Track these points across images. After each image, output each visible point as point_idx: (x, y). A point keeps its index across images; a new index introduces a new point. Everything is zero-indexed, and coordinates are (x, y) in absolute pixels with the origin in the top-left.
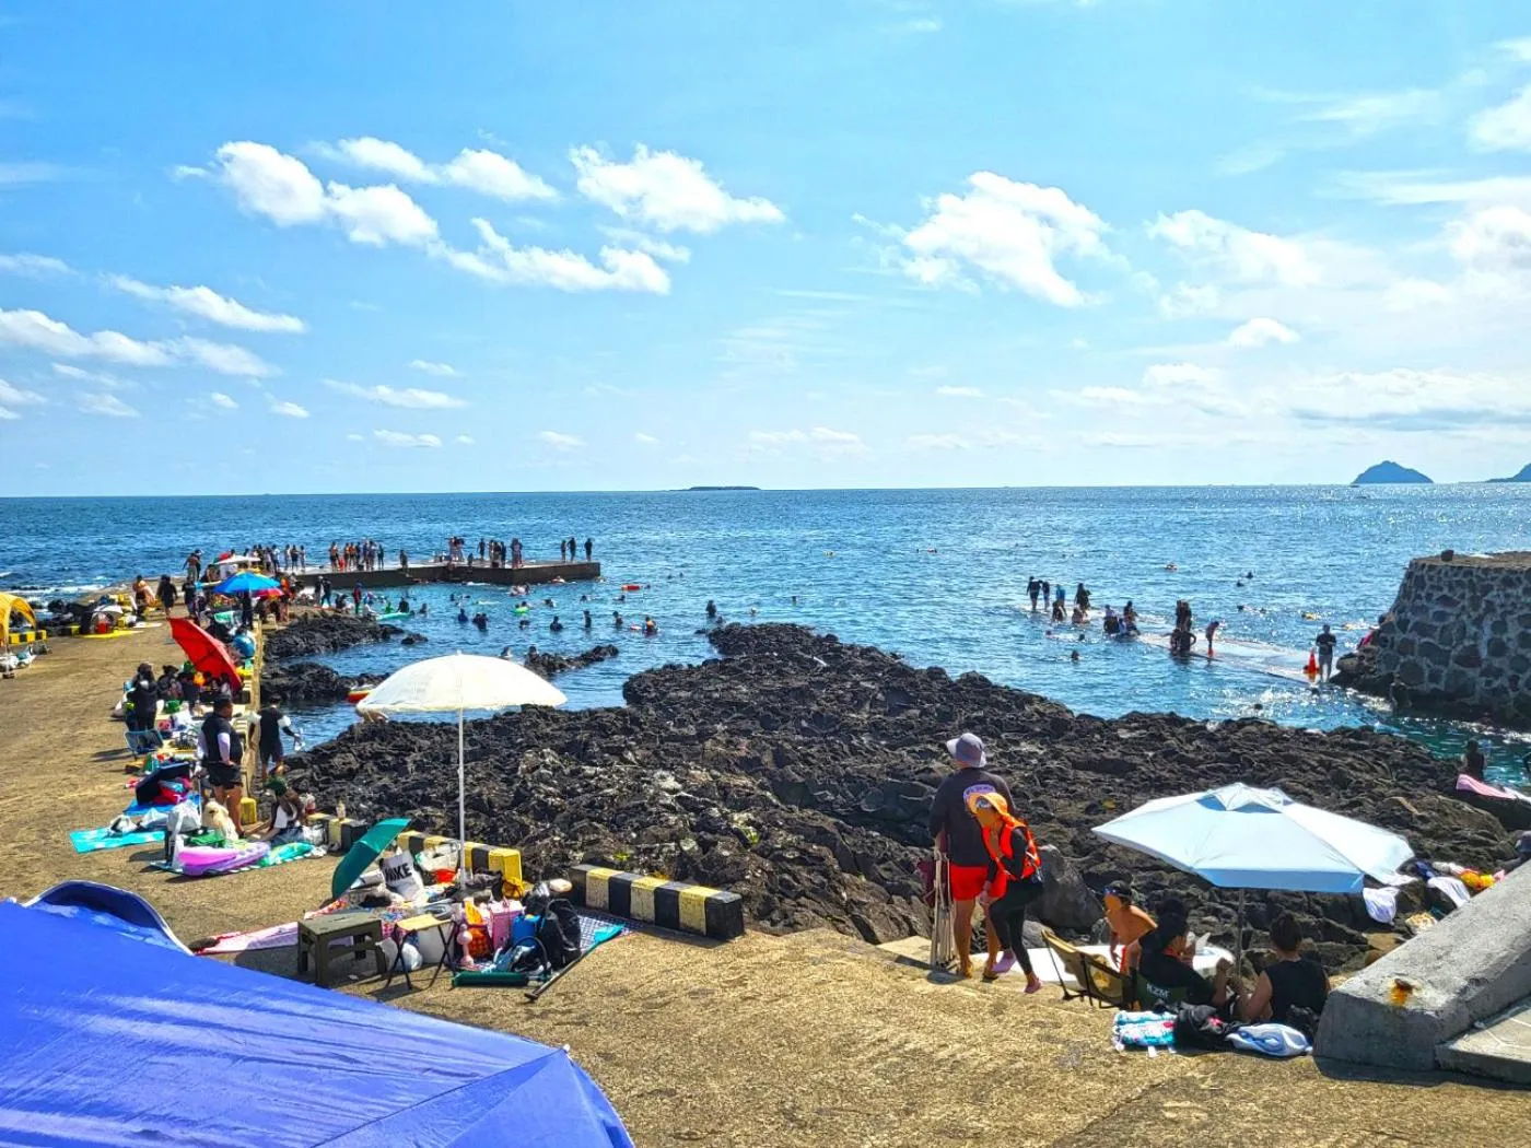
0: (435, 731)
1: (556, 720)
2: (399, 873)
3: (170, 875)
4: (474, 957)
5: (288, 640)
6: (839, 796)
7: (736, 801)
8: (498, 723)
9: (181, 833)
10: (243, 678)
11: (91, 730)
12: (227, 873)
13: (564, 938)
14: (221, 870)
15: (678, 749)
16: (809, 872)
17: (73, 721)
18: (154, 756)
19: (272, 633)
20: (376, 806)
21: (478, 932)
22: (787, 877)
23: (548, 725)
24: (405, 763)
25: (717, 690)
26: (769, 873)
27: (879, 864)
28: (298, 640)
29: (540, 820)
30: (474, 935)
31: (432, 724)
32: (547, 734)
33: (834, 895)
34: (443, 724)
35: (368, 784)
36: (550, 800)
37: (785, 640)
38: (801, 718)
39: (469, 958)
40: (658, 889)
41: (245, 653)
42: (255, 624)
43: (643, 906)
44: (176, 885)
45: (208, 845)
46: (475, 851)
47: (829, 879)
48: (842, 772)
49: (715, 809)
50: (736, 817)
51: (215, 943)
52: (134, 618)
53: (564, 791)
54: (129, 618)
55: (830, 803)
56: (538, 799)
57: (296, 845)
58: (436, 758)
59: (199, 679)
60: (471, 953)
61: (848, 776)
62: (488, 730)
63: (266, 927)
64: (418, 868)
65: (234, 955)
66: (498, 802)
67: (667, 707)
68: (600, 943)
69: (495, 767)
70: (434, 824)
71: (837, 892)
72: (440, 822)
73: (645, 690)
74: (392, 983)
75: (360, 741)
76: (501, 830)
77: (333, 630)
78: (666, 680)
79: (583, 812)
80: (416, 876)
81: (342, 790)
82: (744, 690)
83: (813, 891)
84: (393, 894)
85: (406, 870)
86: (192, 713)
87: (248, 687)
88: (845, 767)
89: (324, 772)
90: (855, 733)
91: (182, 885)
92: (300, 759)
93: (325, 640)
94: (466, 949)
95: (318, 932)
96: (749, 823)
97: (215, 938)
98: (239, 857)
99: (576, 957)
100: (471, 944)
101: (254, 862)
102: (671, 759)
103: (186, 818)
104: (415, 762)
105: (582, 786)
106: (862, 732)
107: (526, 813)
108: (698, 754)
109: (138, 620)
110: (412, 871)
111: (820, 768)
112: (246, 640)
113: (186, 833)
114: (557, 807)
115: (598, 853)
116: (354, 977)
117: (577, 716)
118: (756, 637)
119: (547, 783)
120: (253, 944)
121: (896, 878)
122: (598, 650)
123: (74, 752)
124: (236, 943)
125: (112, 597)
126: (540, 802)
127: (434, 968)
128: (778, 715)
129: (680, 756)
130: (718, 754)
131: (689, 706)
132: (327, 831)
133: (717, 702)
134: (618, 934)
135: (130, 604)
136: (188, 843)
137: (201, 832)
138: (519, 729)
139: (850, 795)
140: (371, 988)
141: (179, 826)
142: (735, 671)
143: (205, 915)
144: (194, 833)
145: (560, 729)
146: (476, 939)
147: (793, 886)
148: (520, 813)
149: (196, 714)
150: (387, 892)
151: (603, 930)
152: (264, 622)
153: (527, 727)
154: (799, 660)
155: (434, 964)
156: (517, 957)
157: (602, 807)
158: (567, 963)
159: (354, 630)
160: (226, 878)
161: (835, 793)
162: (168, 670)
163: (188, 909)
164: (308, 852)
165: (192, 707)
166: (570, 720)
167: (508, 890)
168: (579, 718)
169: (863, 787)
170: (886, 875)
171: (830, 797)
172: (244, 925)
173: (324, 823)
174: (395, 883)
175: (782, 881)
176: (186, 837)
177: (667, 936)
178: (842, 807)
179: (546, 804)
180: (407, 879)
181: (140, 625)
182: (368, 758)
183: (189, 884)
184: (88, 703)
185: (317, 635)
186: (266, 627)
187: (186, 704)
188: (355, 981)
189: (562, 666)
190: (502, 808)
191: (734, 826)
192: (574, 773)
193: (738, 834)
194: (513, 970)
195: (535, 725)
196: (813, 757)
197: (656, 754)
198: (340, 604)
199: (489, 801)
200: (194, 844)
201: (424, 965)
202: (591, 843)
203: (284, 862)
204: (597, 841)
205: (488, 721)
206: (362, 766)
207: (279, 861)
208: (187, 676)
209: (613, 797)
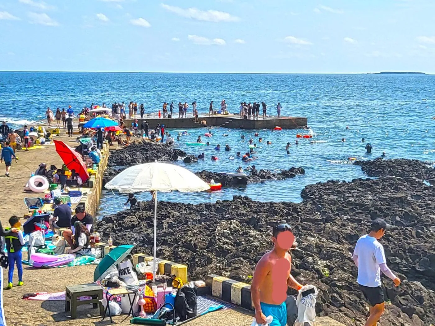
0: (184, 208)
1: (250, 206)
2: (125, 272)
3: (28, 266)
4: (146, 313)
5: (121, 155)
6: (404, 261)
7: (325, 255)
8: (218, 206)
9: (34, 246)
10: (90, 174)
11: (13, 197)
12: (53, 267)
13: (188, 306)
14: (50, 265)
15: (310, 226)
16: (349, 294)
17: (5, 192)
18: (37, 211)
19: (114, 151)
20: (141, 244)
21: (149, 300)
22: (335, 295)
23: (245, 209)
24: (163, 223)
25: (353, 196)
26: (324, 292)
27: (400, 296)
28: (127, 156)
29: (219, 256)
30: (147, 301)
31: (183, 204)
32: (243, 214)
33: (361, 307)
34: (189, 204)
35: (140, 232)
36: (225, 246)
37: (407, 169)
38: (396, 215)
39: (143, 312)
40: (243, 288)
41: (95, 161)
42: (104, 146)
43: (236, 297)
44: (28, 271)
45: (46, 253)
46: (166, 265)
47: (360, 299)
48: (407, 247)
49: (310, 258)
50: (319, 263)
51: (35, 296)
52: (44, 139)
53: (235, 243)
54: (42, 139)
55: (398, 264)
56: (218, 245)
57: (87, 257)
58: (180, 222)
59: (69, 173)
60: (145, 310)
61: (410, 250)
62: (213, 209)
63: (59, 291)
64: (134, 270)
65: (42, 302)
66: (199, 245)
67: (318, 203)
68: (209, 312)
69: (205, 228)
70: (164, 254)
71: (363, 306)
72: (167, 253)
73: (312, 194)
74: (105, 320)
75: (143, 210)
76: (197, 260)
77: (147, 151)
78: (326, 189)
79: (240, 253)
80: (133, 274)
81: (125, 235)
82: (370, 197)
83: (350, 304)
84: (121, 282)
85: (128, 271)
86: (62, 191)
87: (92, 179)
88: (409, 244)
89: (120, 225)
90: (426, 226)
91: (31, 271)
92: (111, 218)
93: (142, 156)
94: (142, 308)
95: (72, 292)
96: (326, 266)
97: (35, 293)
98: (59, 260)
99: (193, 316)
100: (145, 305)
101: (66, 264)
102: (305, 231)
103: (37, 239)
104: (168, 223)
105: (245, 240)
106: (430, 226)
107: (211, 252)
108: (321, 230)
109: (46, 141)
110: (131, 271)
111: (394, 244)
112: (95, 154)
113: (36, 247)
114: (228, 250)
115: (237, 274)
116: (89, 315)
117: (263, 205)
118: (390, 167)
119: (226, 237)
120: (51, 298)
121: (409, 305)
122: (292, 169)
123: (3, 207)
124: (45, 297)
125: (36, 128)
126: (220, 247)
127: (126, 316)
128: (383, 212)
129: (311, 230)
130: (333, 231)
131: (331, 204)
132: (104, 252)
133: (349, 203)
134: (221, 309)
135: (42, 132)
136: (37, 251)
137: (44, 247)
138: (228, 210)
139: (410, 260)
140: (94, 321)
141: (33, 243)
142: (369, 186)
143: (36, 284)
144: (40, 247)
145: (251, 211)
146: (147, 303)
147: (339, 301)
148: (208, 252)
149: (65, 192)
150: (118, 280)
151: (213, 306)
152: (111, 145)
153: (233, 209)
154: (412, 182)
155: (127, 314)
156: (163, 313)
157: (250, 252)
158: (188, 318)
159: (158, 152)
160: (52, 269)
161: (402, 258)
162: (53, 167)
163: (30, 281)
164: (92, 261)
165: (63, 188)
166: (258, 206)
167: (175, 284)
168: (264, 206)
169: (418, 256)
170: (402, 302)
171: (398, 260)
172: (50, 289)
173: (102, 247)
174: (122, 277)
175: (332, 297)
176: (36, 248)
177: (244, 312)
178: (405, 267)
179: (223, 248)
180: (128, 275)
181: (46, 143)
182: (143, 220)
183: (34, 271)
184: (15, 183)
185: (138, 153)
186: (111, 147)
187: (60, 186)
188: (90, 317)
189: (269, 178)
190: (202, 249)
191: (316, 267)
192: (245, 234)
193: (318, 271)
194: (160, 318)
195: (238, 208)
196: (392, 237)
197: (297, 228)
198: (153, 137)
199: (195, 244)
200: (40, 252)
201: (122, 313)
202: (236, 268)
203: (80, 265)
204: (239, 268)
205: (213, 205)
206: (139, 224)
207: (78, 264)
208: (61, 172)
209: (256, 247)
